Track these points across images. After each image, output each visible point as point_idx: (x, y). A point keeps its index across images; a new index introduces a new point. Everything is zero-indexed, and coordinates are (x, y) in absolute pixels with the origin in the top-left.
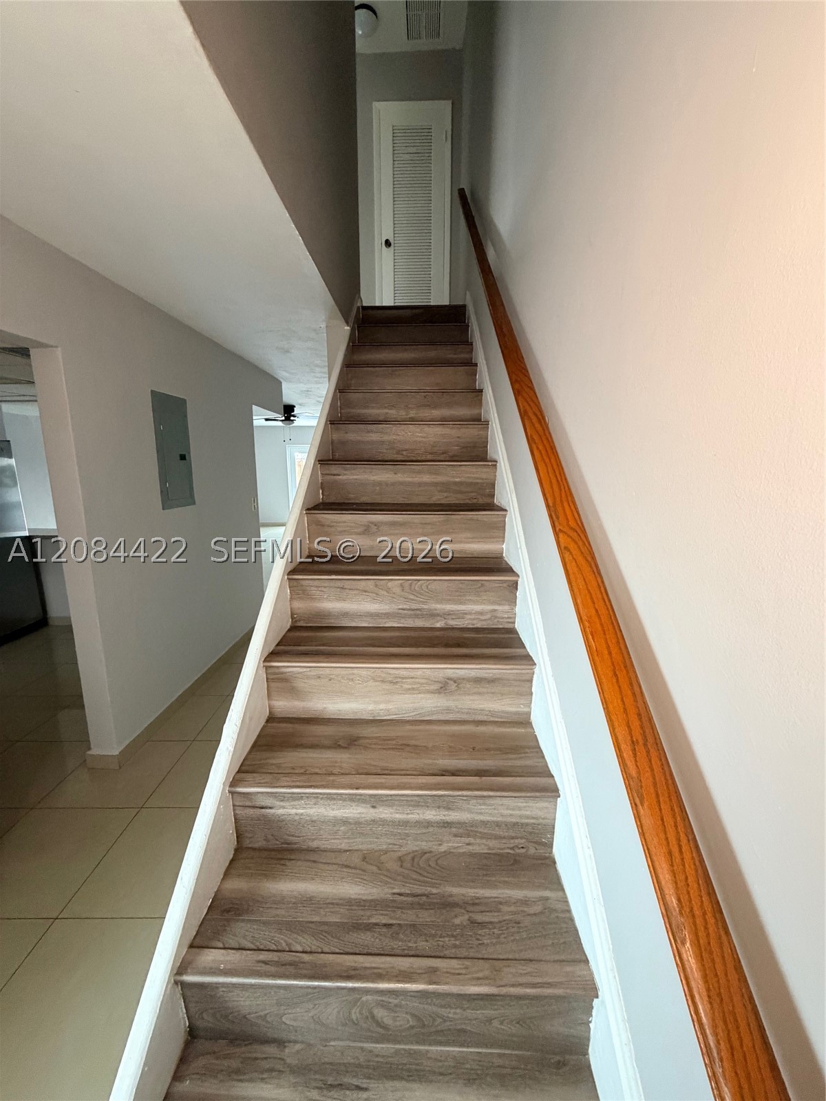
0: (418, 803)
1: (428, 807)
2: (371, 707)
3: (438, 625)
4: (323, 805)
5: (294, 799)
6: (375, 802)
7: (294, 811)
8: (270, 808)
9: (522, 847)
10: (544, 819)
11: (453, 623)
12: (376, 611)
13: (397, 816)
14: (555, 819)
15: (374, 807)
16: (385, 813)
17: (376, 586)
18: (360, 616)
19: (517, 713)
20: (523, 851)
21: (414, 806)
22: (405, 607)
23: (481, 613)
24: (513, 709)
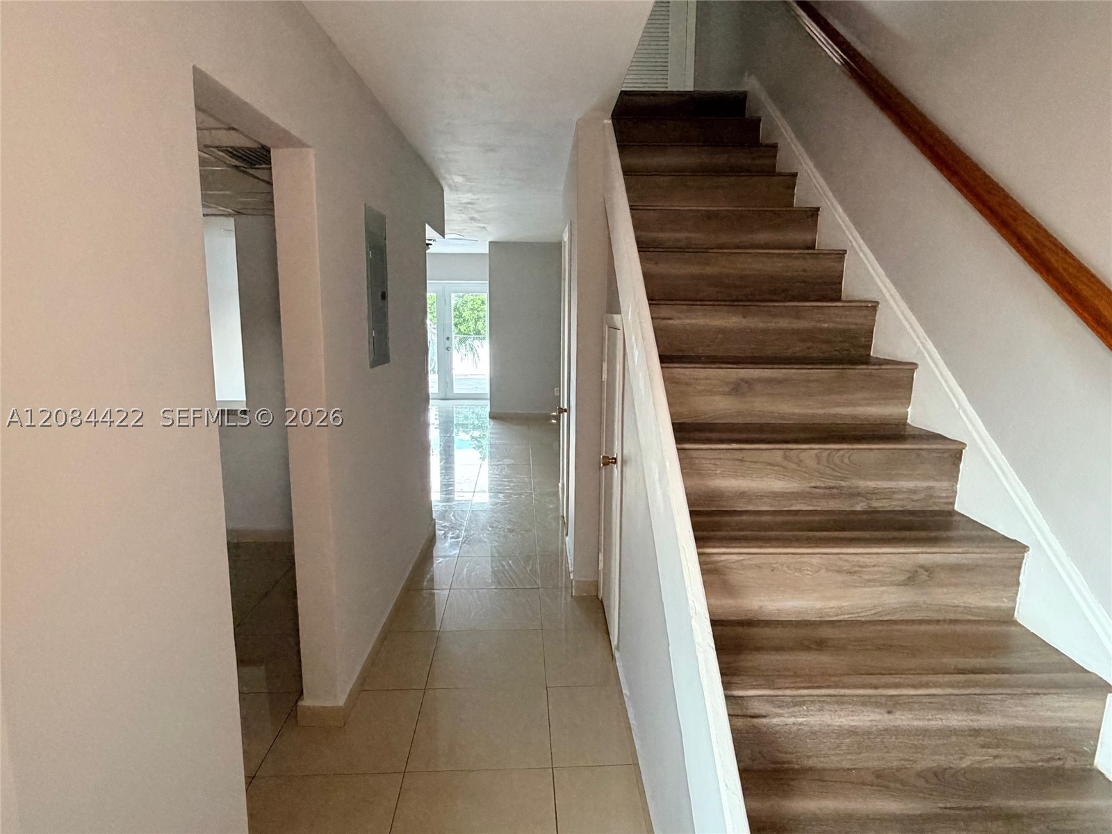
1: (954, 710)
3: (858, 508)
4: (829, 710)
5: (795, 705)
6: (891, 705)
7: (792, 720)
8: (765, 717)
9: (1059, 759)
10: (1088, 721)
11: (877, 504)
12: (780, 490)
13: (916, 723)
14: (1101, 721)
15: (889, 712)
16: (902, 719)
17: (786, 458)
19: (997, 609)
20: (1060, 763)
21: (938, 709)
22: (818, 484)
23: (914, 491)
24: (993, 605)
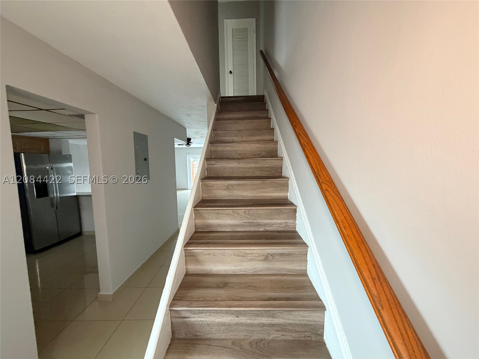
0: (258, 314)
1: (263, 316)
2: (233, 268)
3: (261, 230)
4: (214, 316)
5: (200, 313)
6: (238, 314)
7: (199, 319)
8: (188, 318)
9: (309, 337)
10: (318, 322)
11: (268, 229)
12: (233, 224)
13: (249, 321)
14: (324, 322)
15: (237, 317)
16: (243, 320)
17: (233, 212)
18: (225, 226)
19: (301, 270)
20: (309, 338)
21: (256, 316)
22: (246, 221)
23: (280, 224)
24: (299, 268)
